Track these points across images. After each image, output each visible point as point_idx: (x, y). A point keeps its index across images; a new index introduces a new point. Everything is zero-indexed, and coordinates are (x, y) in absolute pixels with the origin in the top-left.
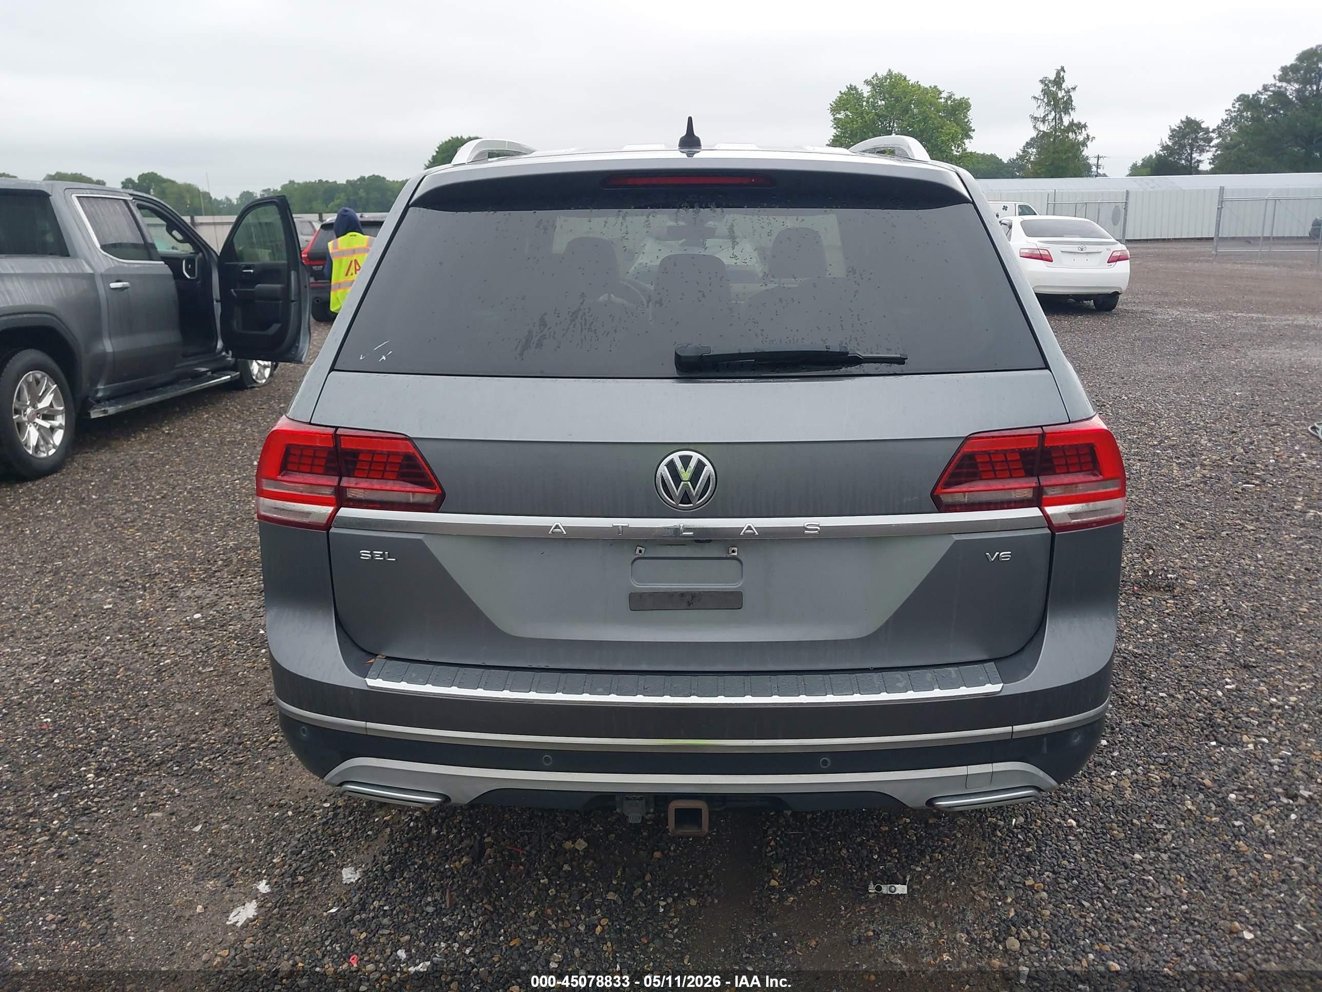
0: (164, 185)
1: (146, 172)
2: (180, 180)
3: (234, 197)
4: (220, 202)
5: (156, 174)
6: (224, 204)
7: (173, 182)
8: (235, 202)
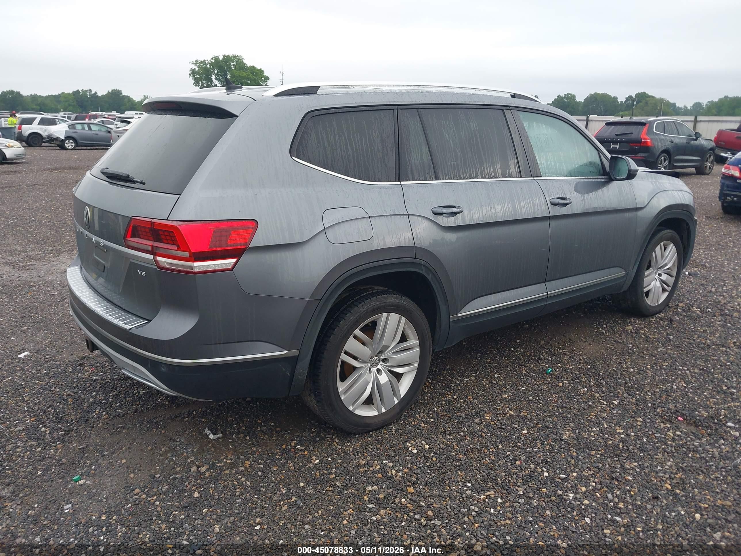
0: (647, 99)
1: (640, 92)
2: (657, 96)
3: (689, 106)
4: (681, 109)
5: (645, 93)
6: (682, 109)
7: (653, 97)
8: (689, 108)
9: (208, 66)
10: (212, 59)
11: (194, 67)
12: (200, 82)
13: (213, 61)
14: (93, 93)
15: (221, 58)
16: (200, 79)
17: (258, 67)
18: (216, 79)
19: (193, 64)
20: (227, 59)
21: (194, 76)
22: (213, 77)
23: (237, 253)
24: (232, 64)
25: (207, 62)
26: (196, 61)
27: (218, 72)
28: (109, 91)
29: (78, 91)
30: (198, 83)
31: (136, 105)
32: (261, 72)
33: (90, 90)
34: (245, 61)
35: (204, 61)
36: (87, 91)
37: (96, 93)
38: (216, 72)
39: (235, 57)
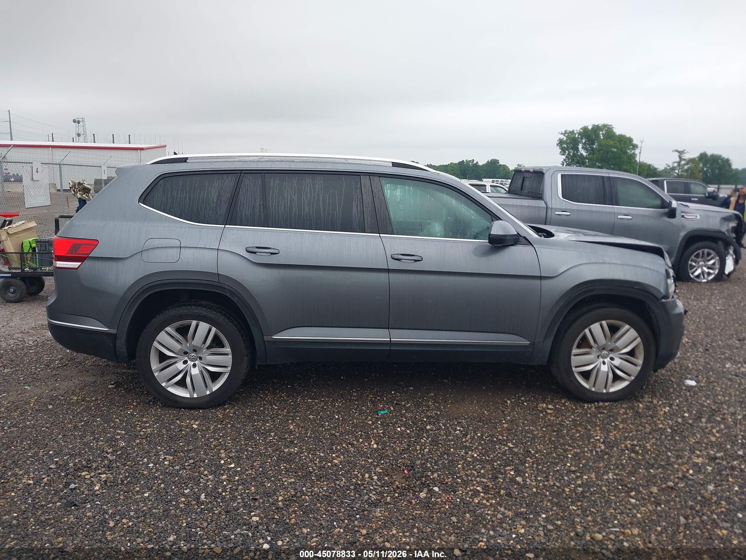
9: (577, 136)
10: (582, 129)
11: (562, 137)
12: (567, 152)
13: (581, 131)
14: (475, 162)
15: (590, 127)
16: (567, 149)
17: (628, 136)
18: (582, 148)
19: (562, 134)
20: (596, 129)
21: (561, 145)
22: (580, 146)
23: (81, 259)
24: (601, 133)
25: (575, 132)
26: (566, 131)
27: (586, 141)
28: (488, 162)
29: (463, 161)
30: (564, 152)
31: (509, 173)
32: (630, 140)
33: (473, 160)
34: (615, 130)
35: (573, 131)
36: (470, 161)
37: (477, 163)
38: (584, 141)
39: (605, 126)
